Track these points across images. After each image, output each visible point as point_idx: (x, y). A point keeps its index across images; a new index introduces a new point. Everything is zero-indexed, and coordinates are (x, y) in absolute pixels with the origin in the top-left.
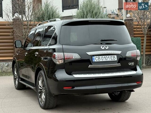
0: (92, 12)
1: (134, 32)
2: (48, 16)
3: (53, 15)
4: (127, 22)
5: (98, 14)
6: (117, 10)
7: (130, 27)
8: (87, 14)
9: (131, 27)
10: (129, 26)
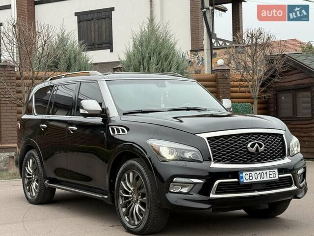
0: (159, 54)
1: (231, 94)
2: (66, 62)
3: (75, 58)
4: (218, 75)
5: (170, 57)
6: (189, 53)
7: (223, 85)
8: (150, 57)
9: (226, 85)
10: (222, 82)
